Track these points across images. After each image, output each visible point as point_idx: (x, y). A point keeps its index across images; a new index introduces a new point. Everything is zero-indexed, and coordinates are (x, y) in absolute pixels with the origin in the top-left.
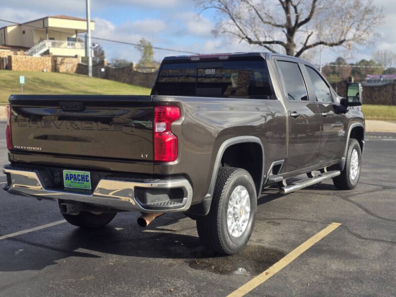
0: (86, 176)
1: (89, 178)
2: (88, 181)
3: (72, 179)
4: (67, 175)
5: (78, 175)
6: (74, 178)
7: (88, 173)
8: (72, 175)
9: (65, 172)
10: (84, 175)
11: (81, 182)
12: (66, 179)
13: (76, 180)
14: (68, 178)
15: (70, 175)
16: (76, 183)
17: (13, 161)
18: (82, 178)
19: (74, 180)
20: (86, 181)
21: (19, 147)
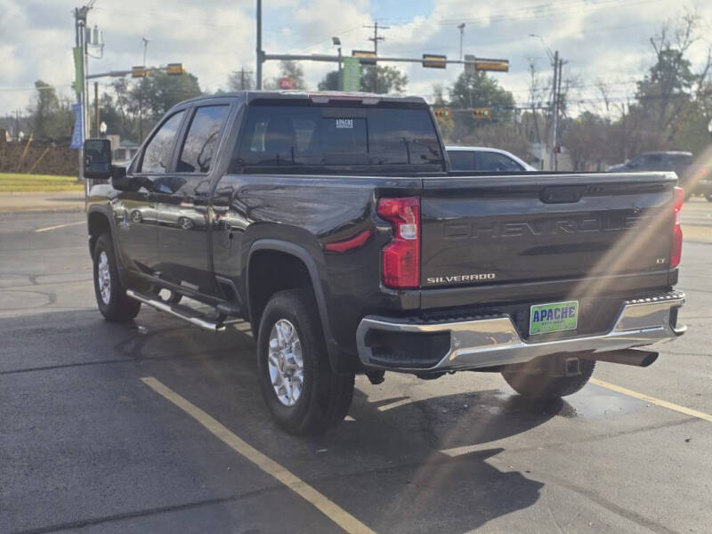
0: (571, 308)
1: (576, 311)
2: (574, 316)
3: (545, 319)
4: (536, 312)
5: (556, 310)
6: (548, 316)
7: (576, 303)
8: (545, 311)
9: (534, 308)
10: (566, 308)
11: (560, 319)
12: (534, 321)
13: (552, 319)
14: (538, 318)
15: (542, 312)
16: (550, 323)
17: (419, 309)
18: (563, 313)
19: (548, 319)
20: (570, 317)
21: (441, 279)
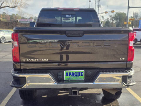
0: (81, 73)
1: (84, 74)
2: (83, 75)
3: (71, 76)
4: (67, 73)
5: (75, 73)
6: (72, 75)
7: (83, 71)
8: (71, 73)
9: (65, 72)
10: (80, 73)
11: (77, 76)
12: (66, 76)
13: (74, 75)
14: (68, 75)
15: (69, 73)
16: (73, 77)
17: (20, 69)
18: (78, 74)
19: (72, 76)
20: (81, 75)
21: (27, 60)
